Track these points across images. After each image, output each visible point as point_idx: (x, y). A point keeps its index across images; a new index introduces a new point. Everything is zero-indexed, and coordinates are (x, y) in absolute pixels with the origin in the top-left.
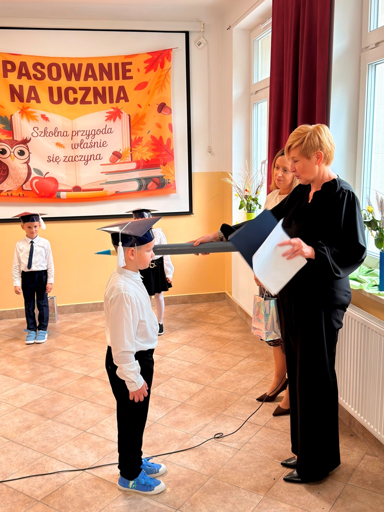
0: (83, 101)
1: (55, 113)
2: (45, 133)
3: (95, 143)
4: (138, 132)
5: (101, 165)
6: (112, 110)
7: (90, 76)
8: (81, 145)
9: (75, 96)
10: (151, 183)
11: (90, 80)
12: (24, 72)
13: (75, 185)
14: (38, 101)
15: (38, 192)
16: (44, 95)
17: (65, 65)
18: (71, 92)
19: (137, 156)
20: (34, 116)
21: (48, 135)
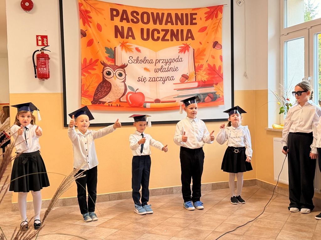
0: (163, 39)
1: (145, 47)
2: (137, 61)
3: (170, 68)
4: (200, 61)
5: (174, 84)
6: (183, 45)
7: (169, 22)
8: (161, 69)
9: (158, 35)
10: (207, 97)
11: (169, 24)
12: (125, 17)
13: (156, 98)
14: (134, 38)
15: (131, 103)
16: (137, 34)
17: (152, 13)
18: (156, 32)
19: (199, 78)
20: (131, 48)
21: (139, 62)
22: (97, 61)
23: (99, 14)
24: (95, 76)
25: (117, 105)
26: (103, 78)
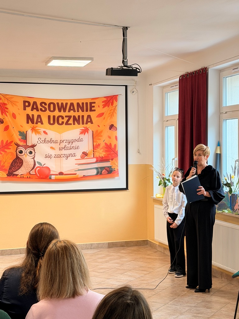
0: (67, 123)
1: (51, 130)
2: (45, 141)
3: (72, 147)
4: (98, 141)
5: (75, 160)
6: (83, 128)
7: (72, 110)
8: (64, 148)
9: (63, 120)
10: (104, 170)
11: (72, 111)
12: (35, 107)
13: (60, 171)
14: (42, 123)
15: (39, 175)
16: (45, 119)
17: (58, 104)
18: (60, 118)
19: (97, 155)
20: (39, 132)
21: (46, 142)
22: (12, 142)
23: (14, 106)
24: (10, 154)
25: (28, 177)
26: (17, 155)
